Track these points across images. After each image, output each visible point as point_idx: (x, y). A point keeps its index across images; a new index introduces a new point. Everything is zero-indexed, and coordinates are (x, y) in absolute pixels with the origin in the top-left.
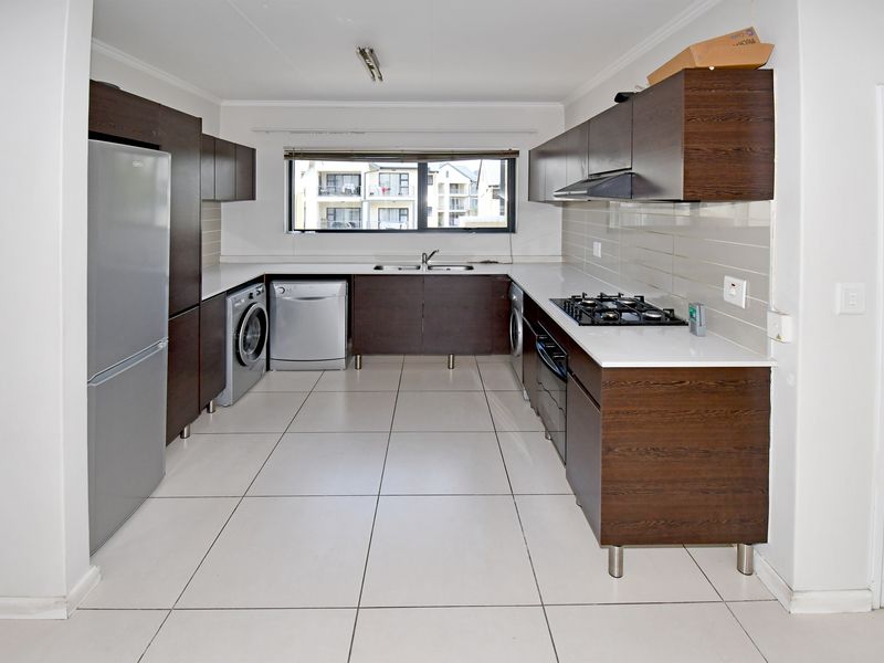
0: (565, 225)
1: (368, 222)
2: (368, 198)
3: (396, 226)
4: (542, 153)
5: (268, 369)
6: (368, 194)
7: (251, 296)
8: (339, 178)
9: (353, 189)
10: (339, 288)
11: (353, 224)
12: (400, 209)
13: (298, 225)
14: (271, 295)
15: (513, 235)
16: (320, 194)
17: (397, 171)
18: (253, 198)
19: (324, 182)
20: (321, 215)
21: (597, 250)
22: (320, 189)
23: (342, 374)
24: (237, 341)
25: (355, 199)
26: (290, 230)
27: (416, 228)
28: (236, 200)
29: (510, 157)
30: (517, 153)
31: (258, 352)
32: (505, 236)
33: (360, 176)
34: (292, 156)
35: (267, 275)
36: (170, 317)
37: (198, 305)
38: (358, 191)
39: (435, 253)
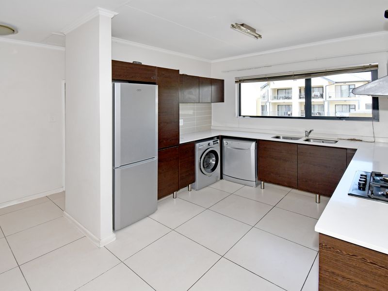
1: (328, 113)
2: (328, 99)
3: (347, 115)
5: (222, 178)
6: (328, 97)
7: (209, 144)
9: (319, 95)
11: (319, 113)
12: (349, 105)
14: (223, 145)
15: (375, 123)
17: (347, 84)
18: (223, 101)
22: (300, 95)
23: (254, 189)
24: (200, 163)
25: (321, 100)
26: (239, 116)
30: (376, 67)
31: (213, 169)
32: (370, 123)
33: (323, 87)
34: (240, 81)
35: (221, 136)
37: (177, 145)
38: (322, 96)
39: (312, 132)
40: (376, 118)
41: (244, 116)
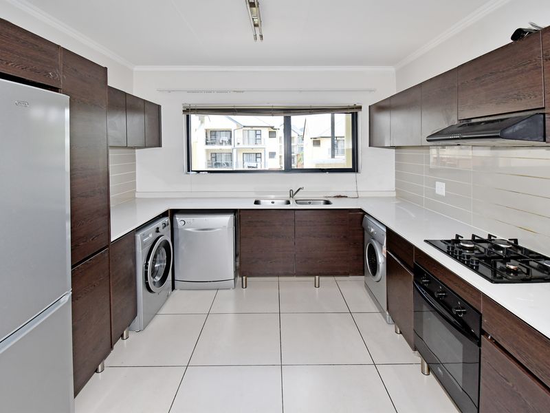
0: (398, 166)
1: (236, 162)
2: (236, 146)
4: (379, 108)
5: (173, 288)
6: (236, 144)
7: (157, 230)
8: (218, 133)
9: (227, 140)
10: (228, 219)
12: (256, 153)
13: (194, 167)
14: (175, 226)
15: (357, 174)
16: (207, 144)
17: (254, 129)
18: (160, 145)
19: (209, 136)
20: (207, 157)
21: (441, 188)
22: (207, 140)
23: (232, 292)
24: (146, 272)
25: (229, 147)
26: (189, 171)
27: (283, 169)
28: (145, 147)
29: (354, 112)
30: (360, 108)
31: (164, 278)
32: (352, 175)
33: (231, 131)
34: (188, 111)
35: (171, 210)
36: (72, 267)
37: (107, 246)
38: (230, 142)
39: (301, 190)
40: (354, 169)
41: (198, 172)
